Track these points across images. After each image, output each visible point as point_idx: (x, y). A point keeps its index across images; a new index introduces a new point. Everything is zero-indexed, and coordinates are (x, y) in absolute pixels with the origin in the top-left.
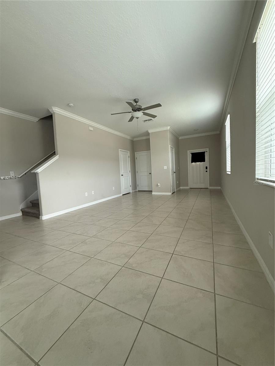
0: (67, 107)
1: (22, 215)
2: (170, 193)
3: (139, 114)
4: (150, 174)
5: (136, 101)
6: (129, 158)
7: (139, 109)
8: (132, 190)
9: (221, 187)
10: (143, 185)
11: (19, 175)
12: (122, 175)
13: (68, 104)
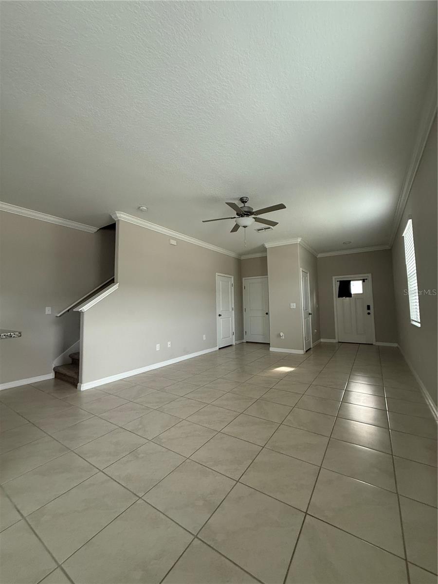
0: (138, 211)
1: (54, 377)
2: (303, 351)
3: (248, 221)
4: (267, 314)
5: (243, 200)
6: (233, 288)
7: (248, 213)
8: (235, 341)
9: (398, 344)
10: (254, 333)
11: (58, 314)
12: (220, 315)
13: (140, 207)
